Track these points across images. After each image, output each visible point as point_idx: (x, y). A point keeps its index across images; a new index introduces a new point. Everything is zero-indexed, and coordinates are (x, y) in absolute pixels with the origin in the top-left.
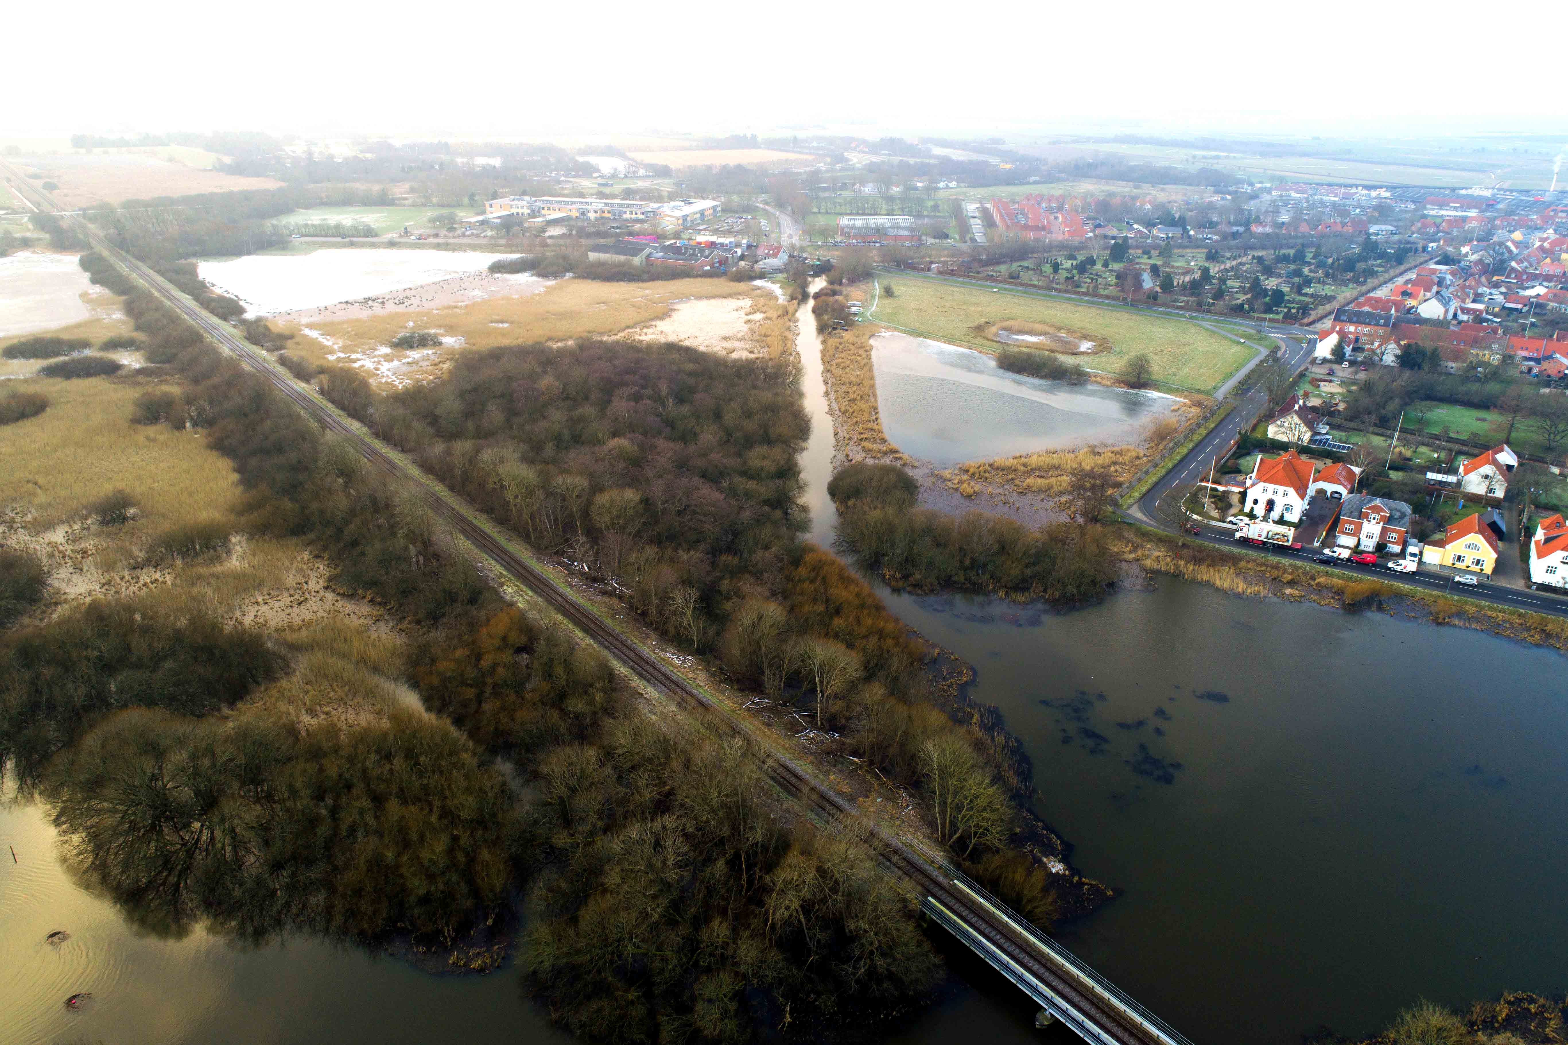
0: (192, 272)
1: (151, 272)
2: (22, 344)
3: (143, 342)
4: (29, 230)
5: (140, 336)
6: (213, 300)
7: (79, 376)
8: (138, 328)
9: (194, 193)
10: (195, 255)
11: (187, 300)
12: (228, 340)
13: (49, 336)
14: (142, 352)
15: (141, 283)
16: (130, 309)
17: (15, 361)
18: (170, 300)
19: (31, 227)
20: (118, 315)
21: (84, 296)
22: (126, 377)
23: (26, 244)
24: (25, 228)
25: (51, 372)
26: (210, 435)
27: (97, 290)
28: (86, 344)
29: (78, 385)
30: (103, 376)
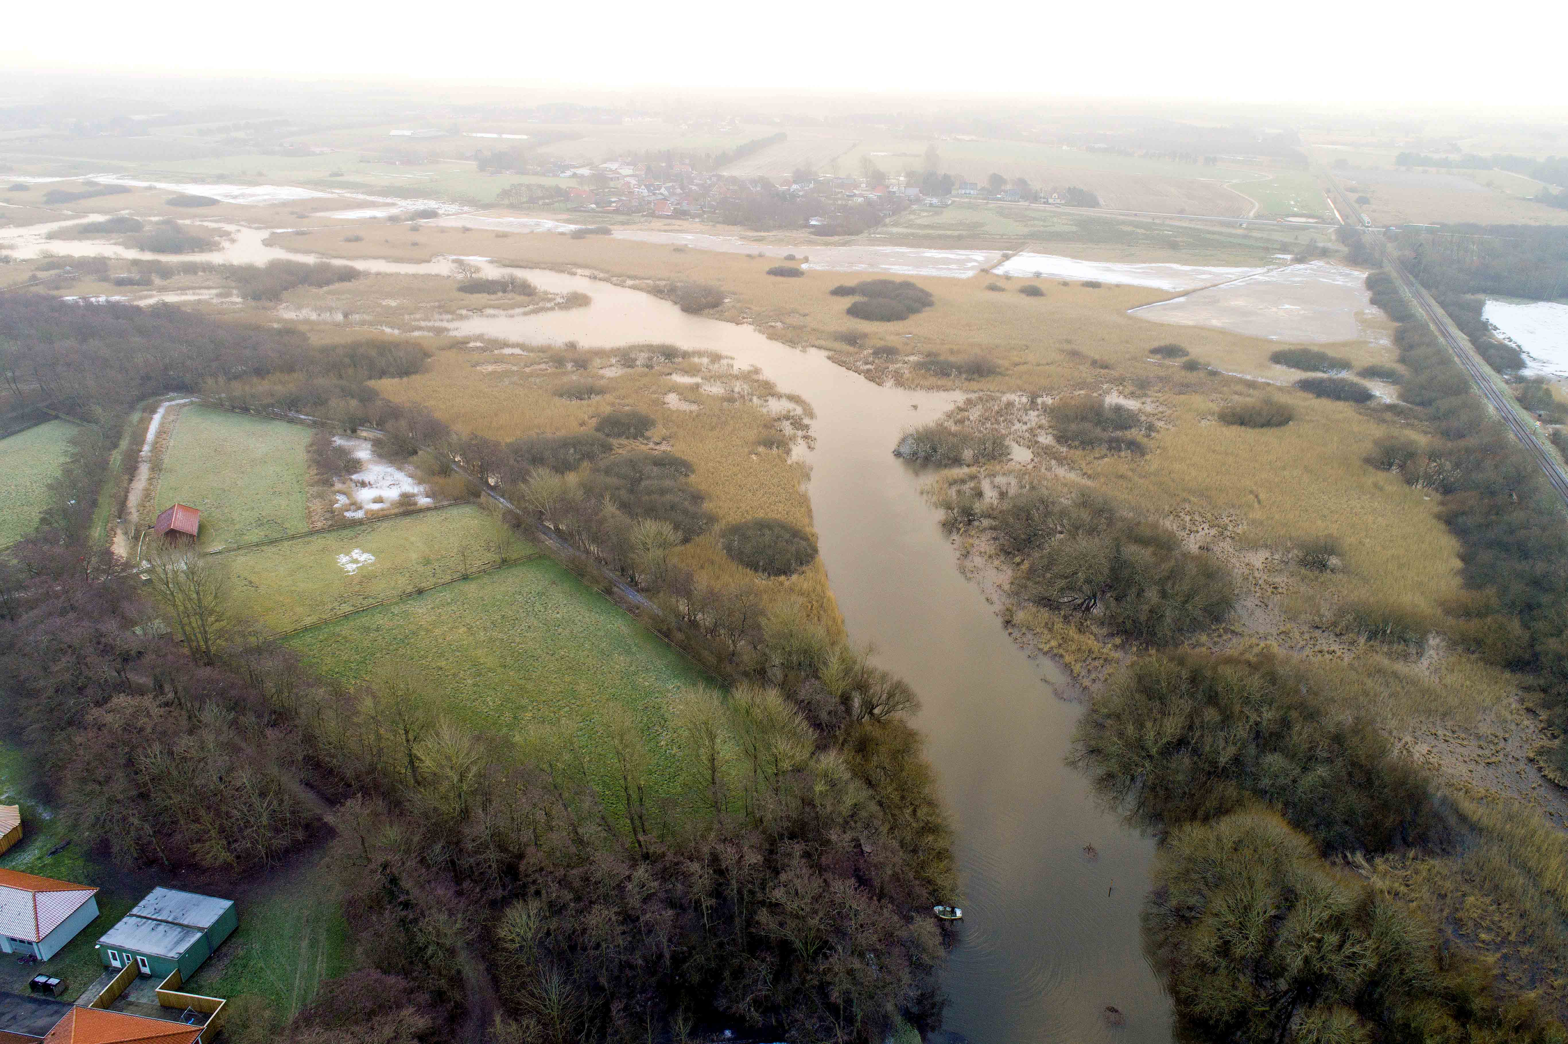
0: (1478, 309)
1: (1433, 302)
2: (1291, 352)
3: (1402, 376)
4: (1331, 240)
5: (1401, 369)
6: (1492, 346)
7: (1328, 396)
8: (1402, 360)
9: (1506, 222)
10: (1485, 291)
11: (1463, 340)
12: (1497, 396)
13: (1316, 349)
14: (1397, 387)
15: (1420, 312)
16: (1399, 338)
17: (1278, 367)
18: (1444, 336)
19: (1333, 237)
20: (1385, 342)
21: (1358, 315)
22: (1374, 410)
23: (1324, 253)
24: (1328, 238)
25: (1306, 386)
26: (1442, 503)
27: (1373, 312)
28: (1345, 365)
29: (1326, 404)
30: (1352, 403)
